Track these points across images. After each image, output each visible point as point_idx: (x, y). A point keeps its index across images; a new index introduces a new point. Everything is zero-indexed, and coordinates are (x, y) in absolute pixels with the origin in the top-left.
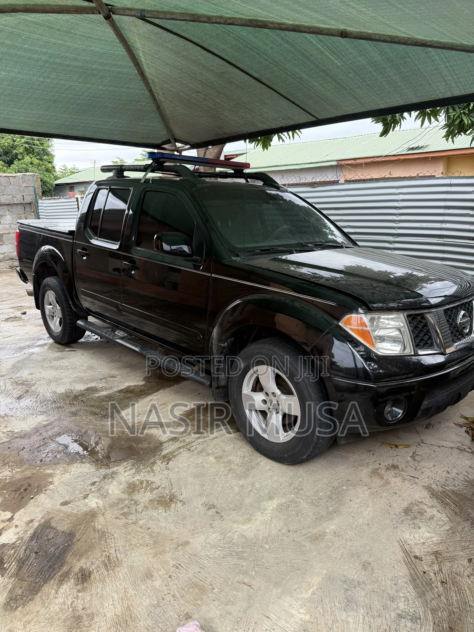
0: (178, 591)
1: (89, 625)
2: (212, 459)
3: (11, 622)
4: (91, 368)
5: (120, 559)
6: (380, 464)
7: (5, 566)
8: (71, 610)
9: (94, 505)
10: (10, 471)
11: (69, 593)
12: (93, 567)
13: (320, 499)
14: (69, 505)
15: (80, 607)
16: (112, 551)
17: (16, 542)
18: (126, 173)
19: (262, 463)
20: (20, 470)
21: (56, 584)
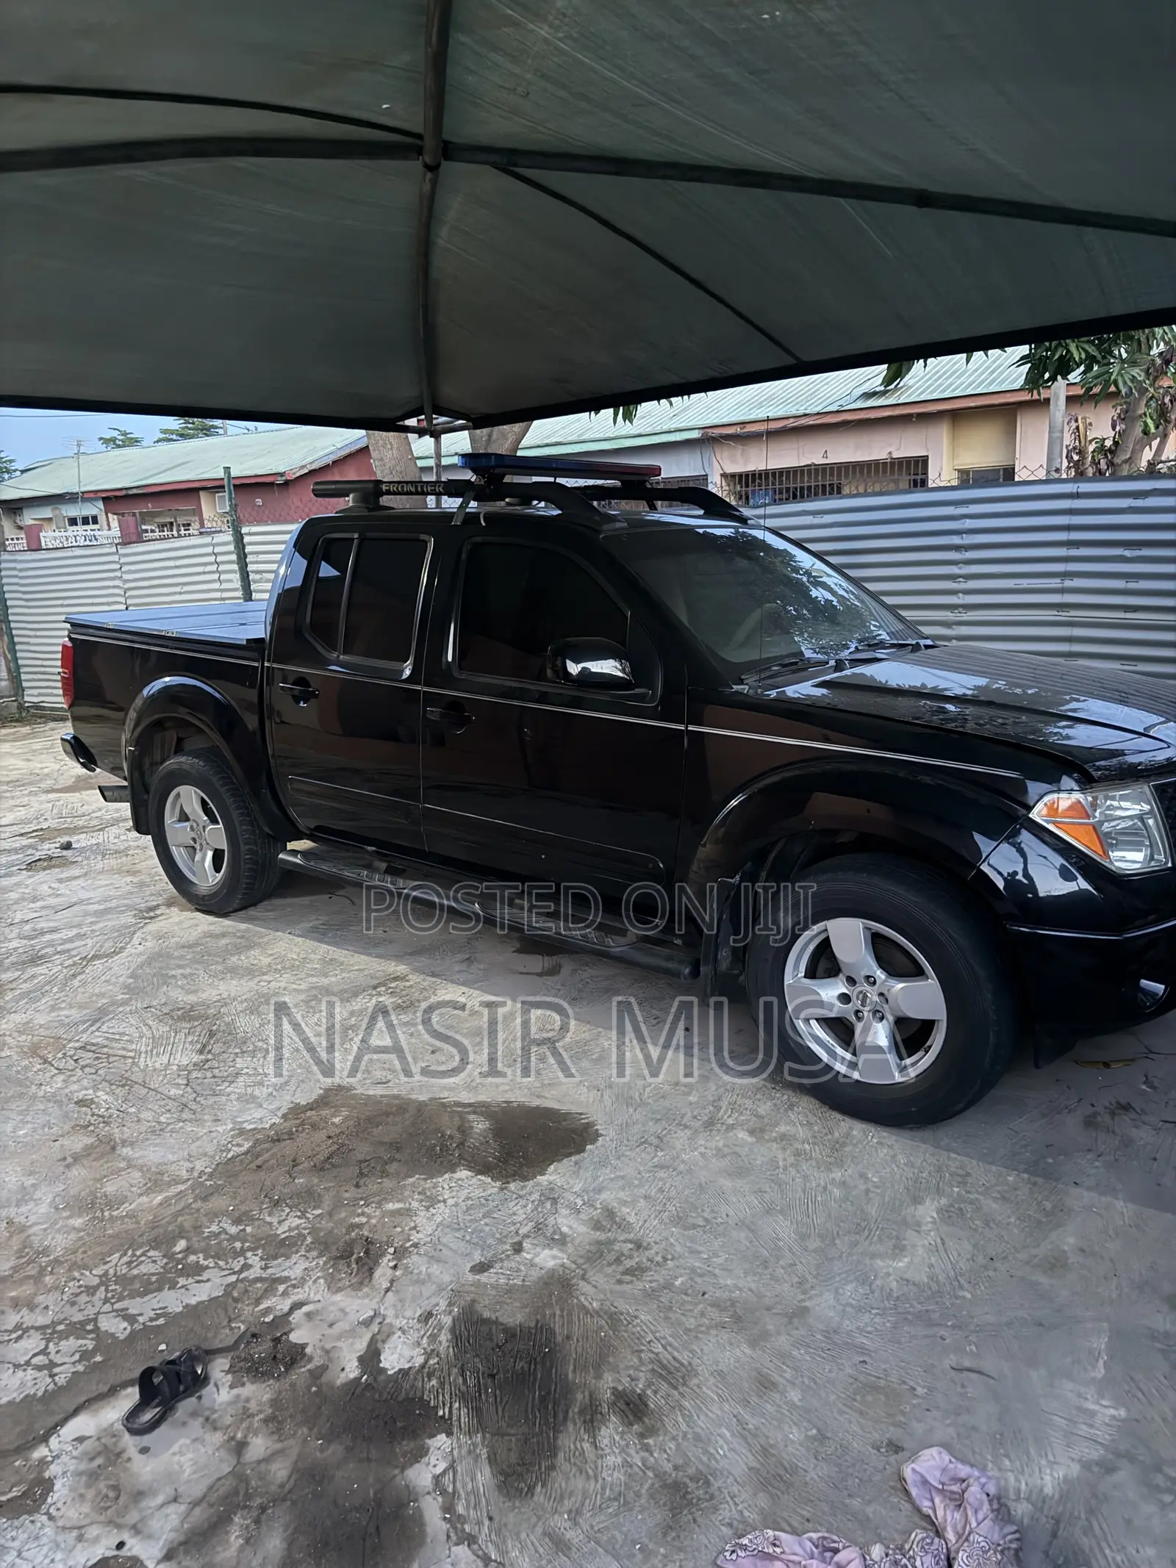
0: (845, 1405)
1: (707, 1497)
2: (742, 1135)
3: (539, 1518)
4: (328, 962)
5: (686, 1363)
6: (1093, 1105)
7: (441, 1413)
8: (650, 1474)
9: (551, 1264)
10: (299, 1217)
11: (623, 1443)
12: (641, 1386)
13: (1015, 1189)
14: (492, 1270)
15: (668, 1467)
16: (658, 1348)
17: (426, 1362)
18: (385, 500)
19: (855, 1133)
20: (320, 1211)
21: (582, 1431)
